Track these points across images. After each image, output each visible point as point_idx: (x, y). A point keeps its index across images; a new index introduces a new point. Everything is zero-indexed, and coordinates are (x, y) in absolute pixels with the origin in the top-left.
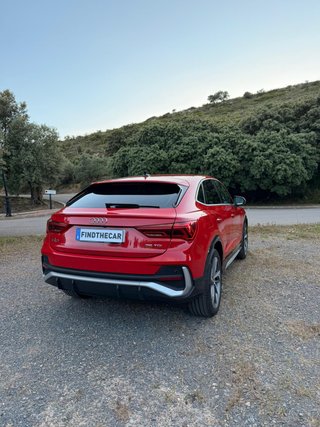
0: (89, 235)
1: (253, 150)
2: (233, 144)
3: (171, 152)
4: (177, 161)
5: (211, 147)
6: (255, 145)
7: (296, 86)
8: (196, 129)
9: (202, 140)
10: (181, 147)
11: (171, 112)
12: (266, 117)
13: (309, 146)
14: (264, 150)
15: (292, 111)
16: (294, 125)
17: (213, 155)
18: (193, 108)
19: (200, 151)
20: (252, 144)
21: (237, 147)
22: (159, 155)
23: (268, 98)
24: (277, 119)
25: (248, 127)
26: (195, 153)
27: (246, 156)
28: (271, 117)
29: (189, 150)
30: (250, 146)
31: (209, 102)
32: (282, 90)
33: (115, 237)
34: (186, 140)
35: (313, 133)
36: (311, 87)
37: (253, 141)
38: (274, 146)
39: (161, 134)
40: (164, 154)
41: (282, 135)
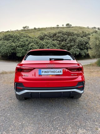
0: (46, 72)
1: (43, 45)
2: (37, 43)
3: (17, 44)
4: (19, 47)
5: (30, 43)
6: (44, 44)
7: (49, 28)
8: (24, 37)
9: (27, 40)
10: (20, 42)
11: (10, 31)
12: (45, 35)
13: (58, 45)
14: (46, 45)
15: (52, 34)
16: (53, 39)
17: (32, 46)
18: (17, 30)
19: (27, 44)
20: (43, 43)
21: (39, 44)
22: (12, 44)
23: (41, 30)
24: (48, 36)
25: (40, 38)
26: (25, 45)
27: (42, 47)
28: (47, 36)
29: (23, 43)
30: (42, 44)
31: (23, 29)
32: (45, 28)
33: (58, 72)
34: (22, 40)
35: (58, 41)
36: (52, 29)
37: (43, 42)
38: (49, 45)
39: (12, 37)
40: (14, 44)
41: (51, 41)
